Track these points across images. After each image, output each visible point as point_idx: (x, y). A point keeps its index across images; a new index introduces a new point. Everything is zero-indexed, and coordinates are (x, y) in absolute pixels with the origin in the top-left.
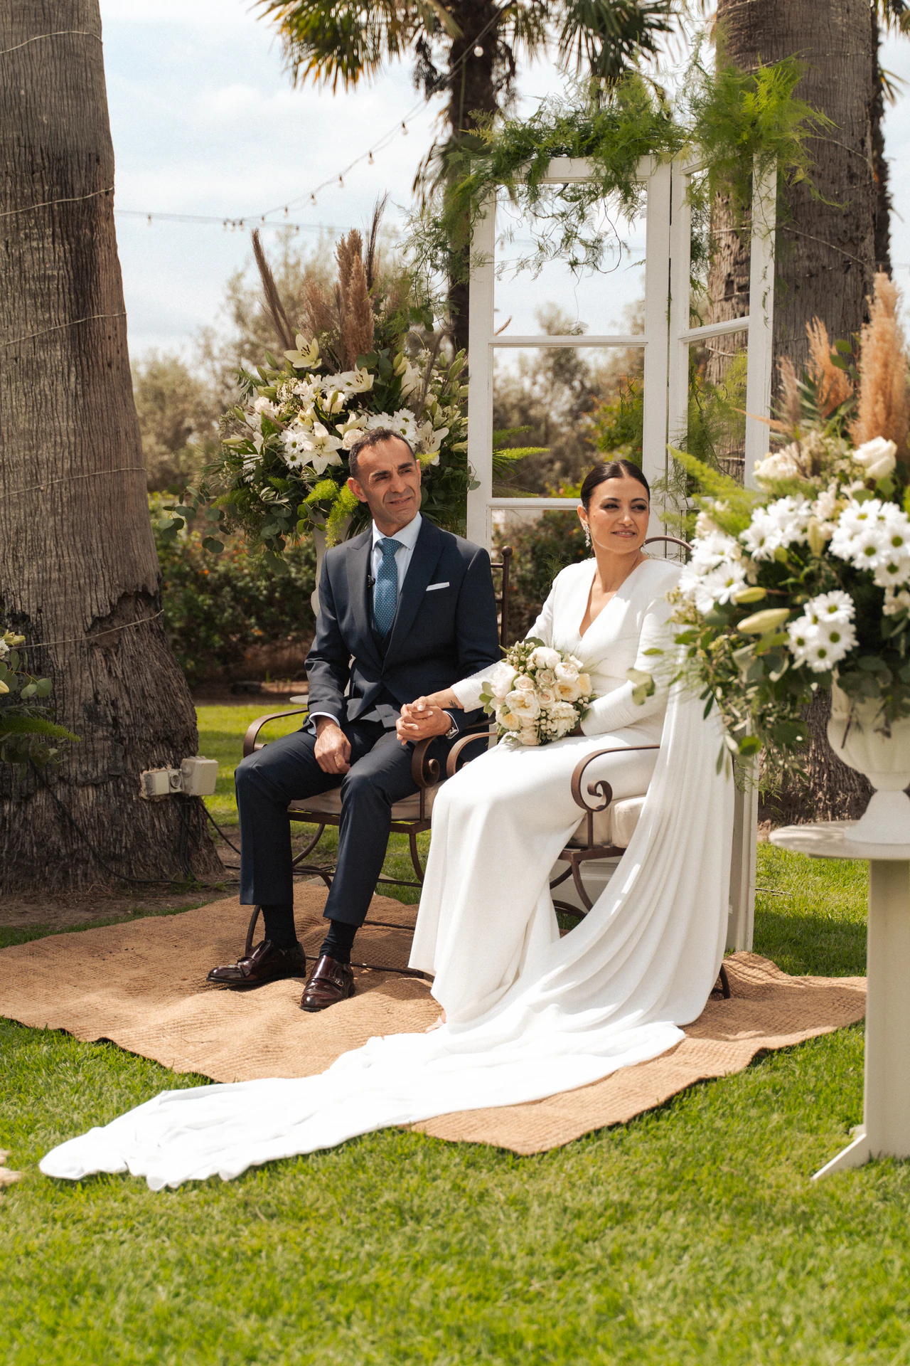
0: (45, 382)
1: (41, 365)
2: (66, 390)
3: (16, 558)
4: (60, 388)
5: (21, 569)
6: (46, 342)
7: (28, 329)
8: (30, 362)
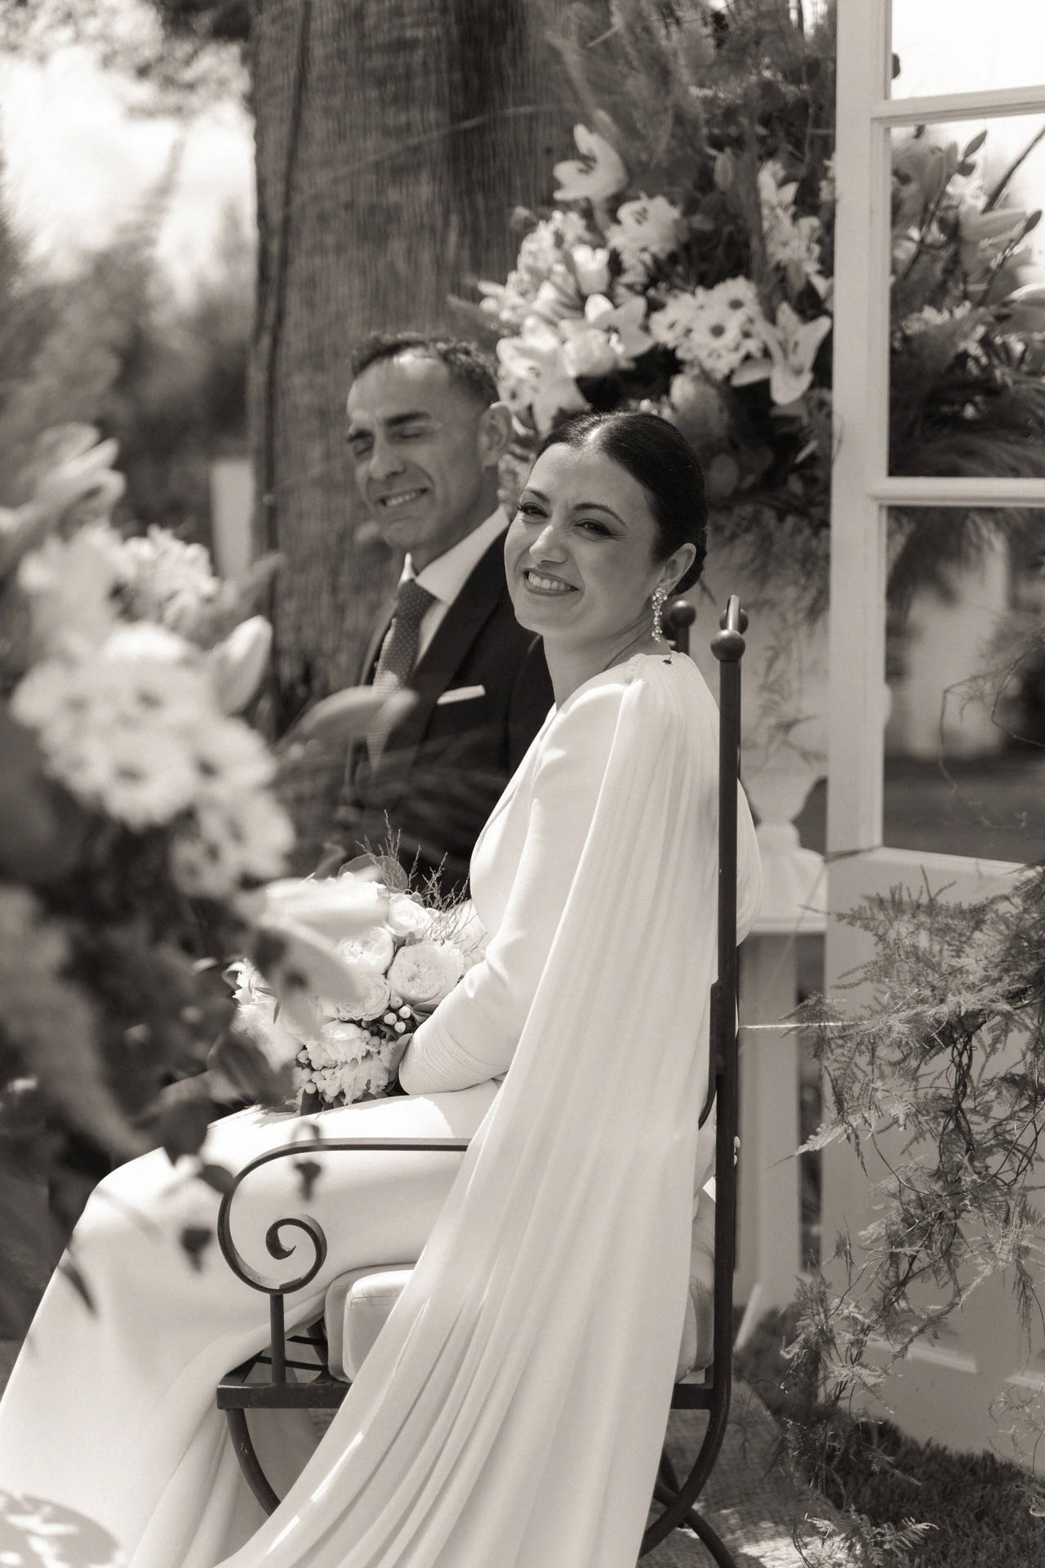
0: (397, 247)
1: (392, 215)
2: (438, 262)
3: (334, 590)
4: (426, 257)
5: (340, 610)
6: (398, 171)
7: (371, 146)
8: (372, 209)
